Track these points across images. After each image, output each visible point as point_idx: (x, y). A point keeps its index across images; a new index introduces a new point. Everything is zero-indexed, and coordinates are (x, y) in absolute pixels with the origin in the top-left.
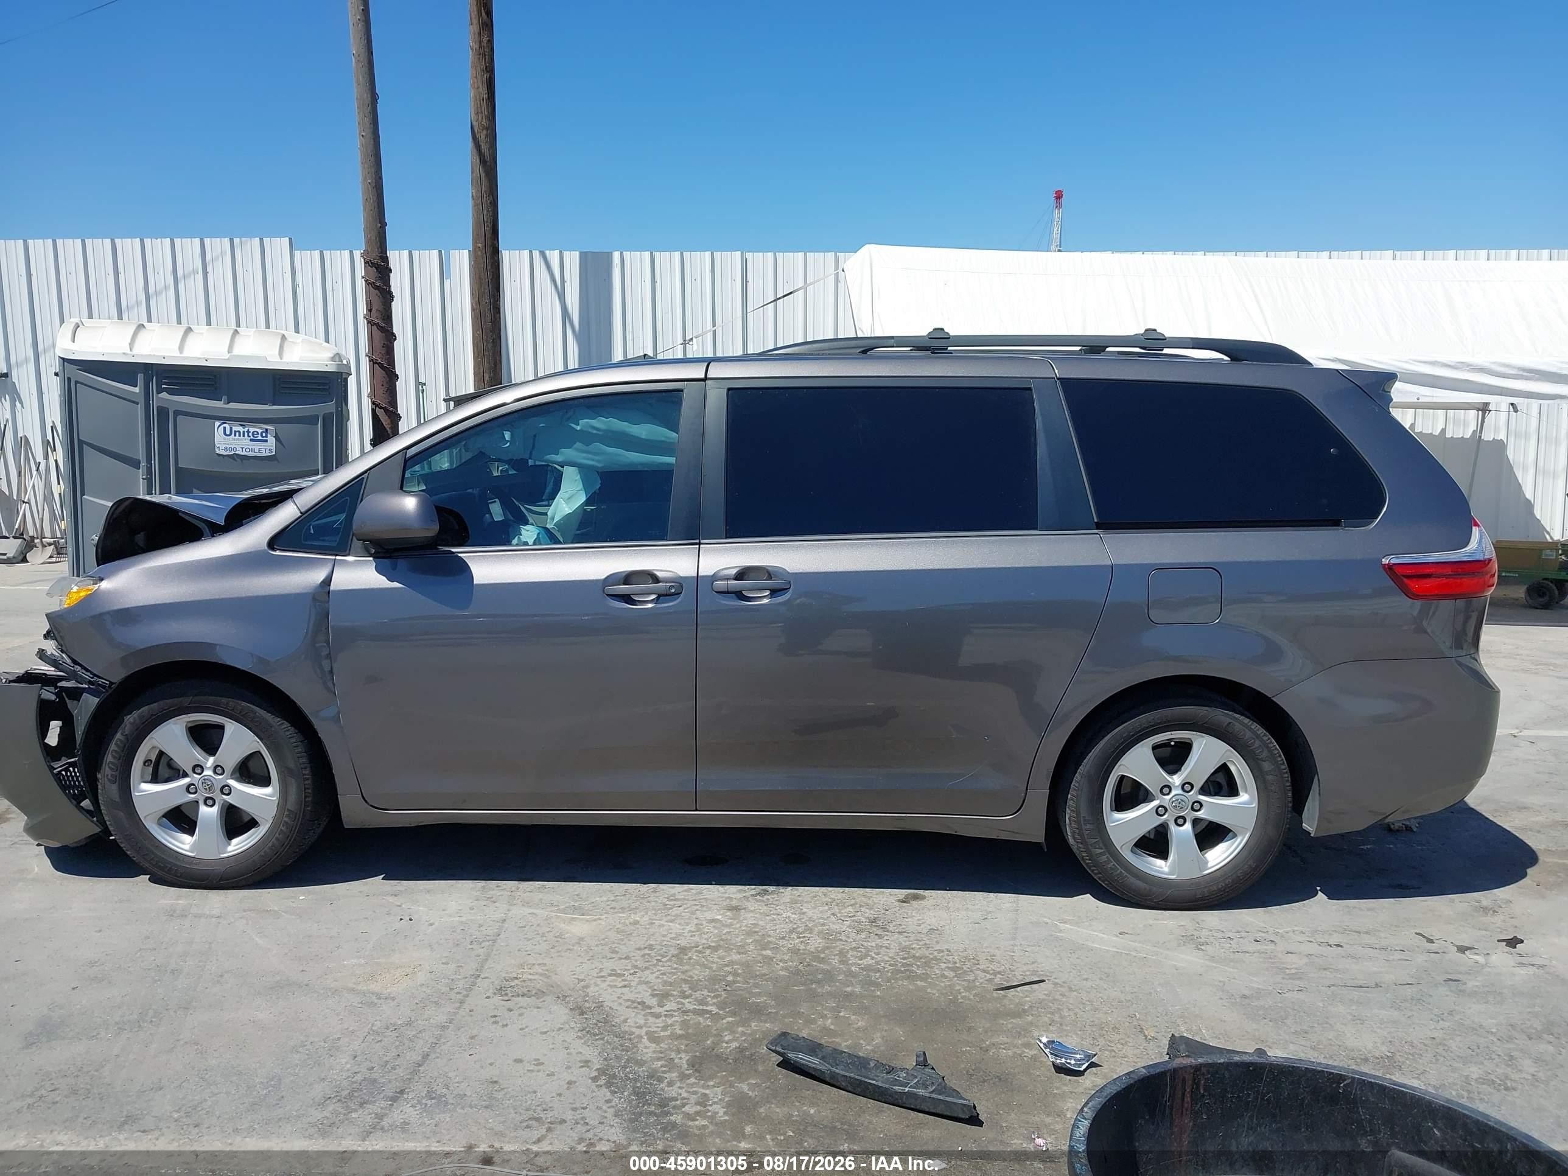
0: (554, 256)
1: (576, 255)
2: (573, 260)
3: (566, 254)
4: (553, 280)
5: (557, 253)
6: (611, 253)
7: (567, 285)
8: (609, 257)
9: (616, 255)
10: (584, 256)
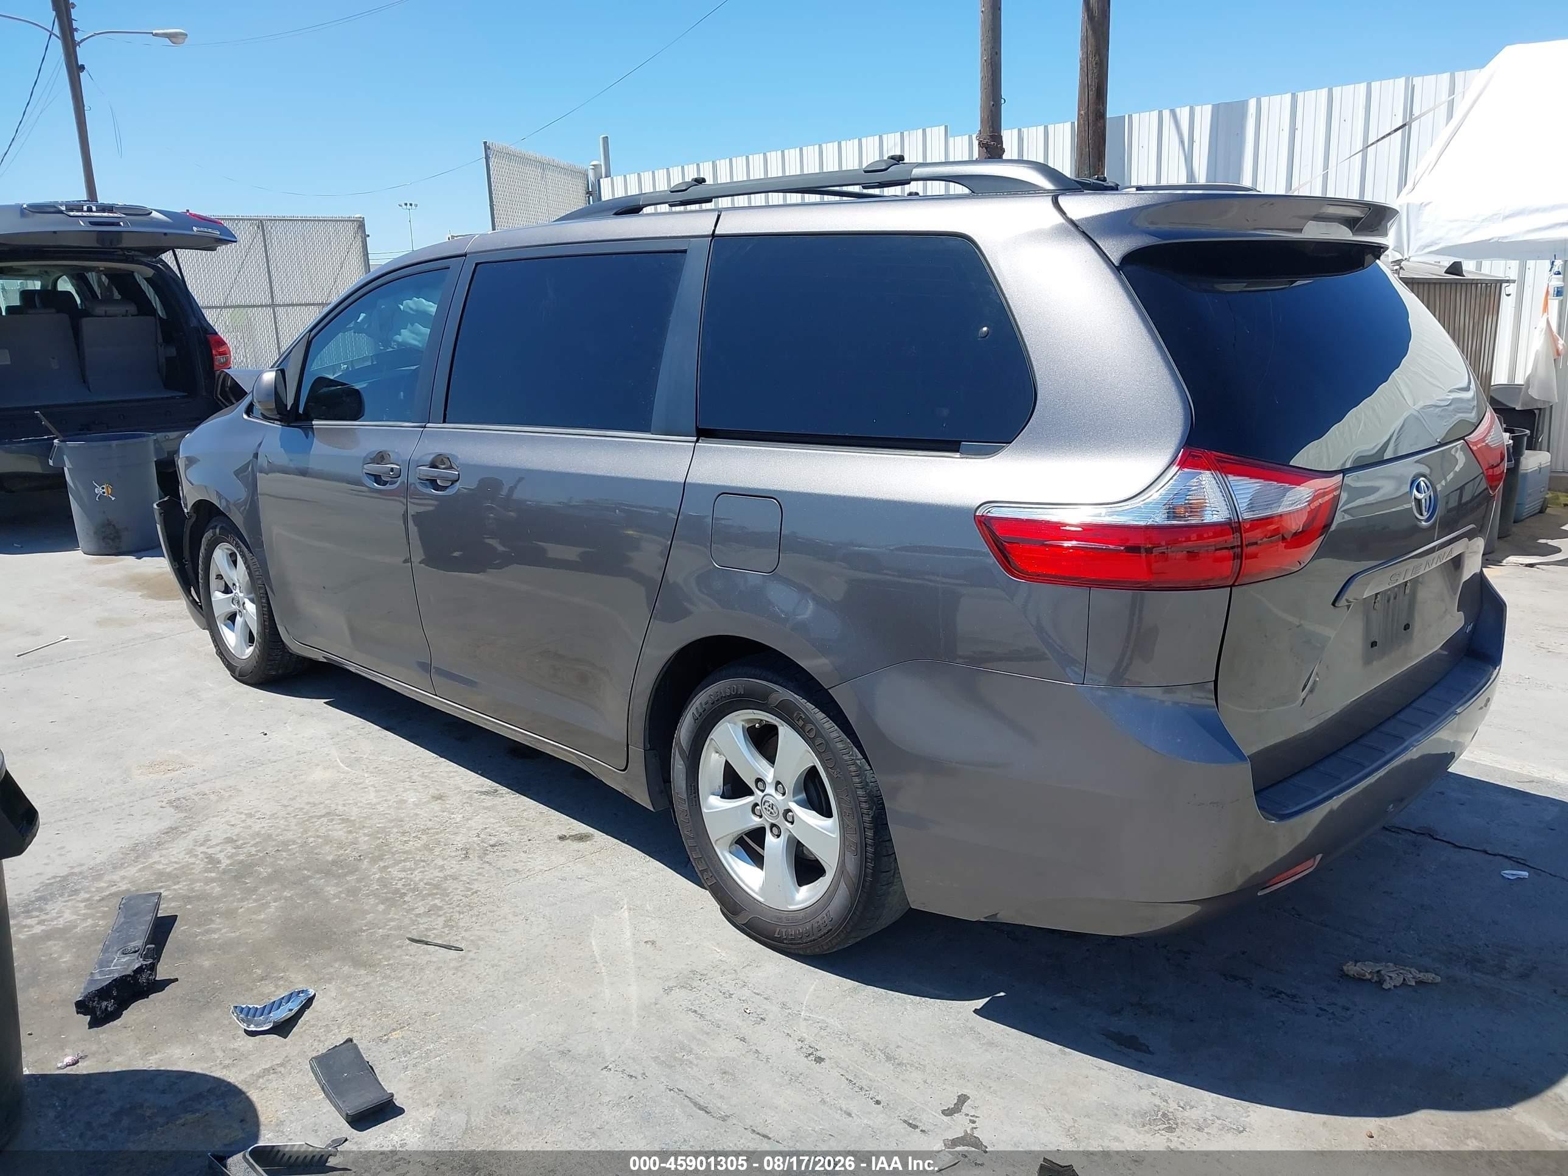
0: (1183, 114)
1: (1208, 109)
2: (1204, 115)
3: (1198, 109)
4: (1182, 142)
5: (1187, 109)
6: (1247, 101)
7: (1196, 146)
8: (1243, 106)
9: (1252, 103)
10: (1216, 110)
